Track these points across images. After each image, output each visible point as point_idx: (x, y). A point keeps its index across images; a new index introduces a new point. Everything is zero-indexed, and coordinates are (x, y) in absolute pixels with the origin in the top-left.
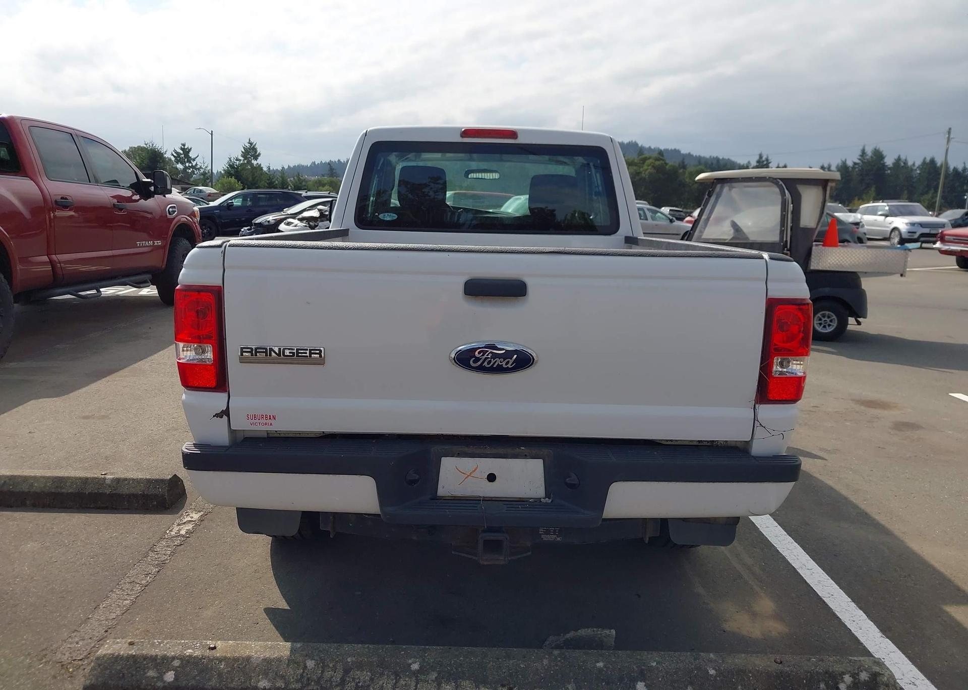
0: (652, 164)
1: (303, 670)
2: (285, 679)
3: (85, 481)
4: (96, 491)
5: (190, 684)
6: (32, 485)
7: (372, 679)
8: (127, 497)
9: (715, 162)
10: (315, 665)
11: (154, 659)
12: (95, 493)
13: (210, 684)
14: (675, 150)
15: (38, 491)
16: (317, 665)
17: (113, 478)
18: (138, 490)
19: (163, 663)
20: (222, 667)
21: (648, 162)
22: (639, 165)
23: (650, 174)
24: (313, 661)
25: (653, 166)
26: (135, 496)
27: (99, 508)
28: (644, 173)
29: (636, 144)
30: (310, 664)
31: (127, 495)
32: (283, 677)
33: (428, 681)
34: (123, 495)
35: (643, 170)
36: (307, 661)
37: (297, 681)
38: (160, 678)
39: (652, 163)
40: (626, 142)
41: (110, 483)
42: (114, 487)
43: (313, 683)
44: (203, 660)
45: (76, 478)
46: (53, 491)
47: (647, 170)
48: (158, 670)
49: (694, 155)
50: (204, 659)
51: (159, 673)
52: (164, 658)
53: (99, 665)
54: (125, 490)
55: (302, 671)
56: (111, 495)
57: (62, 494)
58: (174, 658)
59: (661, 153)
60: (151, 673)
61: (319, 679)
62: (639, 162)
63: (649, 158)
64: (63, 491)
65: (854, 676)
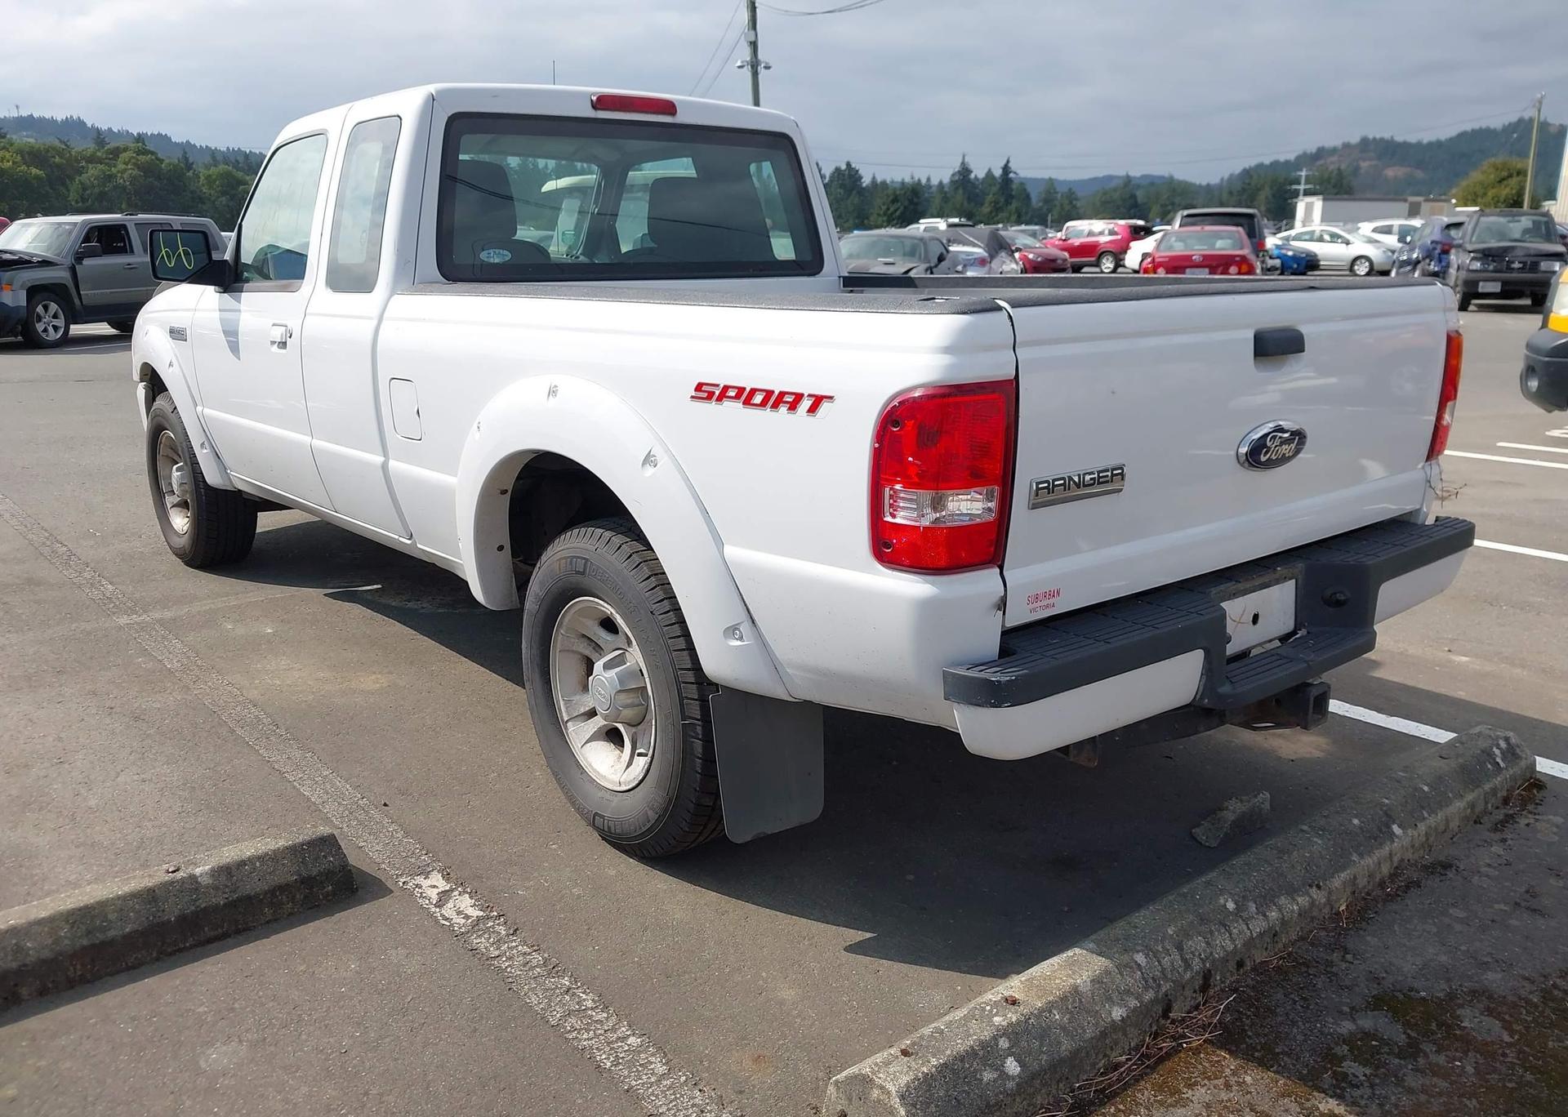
0: (133, 161)
1: (1140, 971)
2: (1132, 994)
3: (150, 896)
4: (193, 908)
5: (1043, 1062)
6: (19, 949)
7: (1208, 943)
8: (269, 895)
9: (241, 159)
10: (1146, 958)
11: (972, 1054)
12: (192, 912)
13: (1064, 1048)
14: (159, 135)
15: (46, 954)
16: (1147, 956)
17: (212, 870)
18: (287, 874)
19: (986, 1053)
20: (1057, 1017)
21: (124, 156)
22: (107, 161)
23: (133, 178)
24: (1141, 954)
25: (134, 164)
26: (283, 888)
27: (210, 941)
28: (121, 177)
29: (81, 123)
30: (1140, 958)
31: (266, 893)
32: (1128, 992)
33: (1253, 917)
34: (257, 895)
35: (118, 172)
36: (1134, 957)
37: (1146, 988)
38: (1004, 1076)
39: (133, 157)
40: (59, 119)
41: (211, 882)
42: (227, 886)
43: (1162, 982)
44: (1030, 1021)
45: (124, 898)
46: (85, 942)
47: (125, 170)
48: (991, 1066)
49: (198, 145)
50: (1030, 1018)
51: (996, 1070)
52: (984, 1045)
53: (914, 1105)
54: (254, 886)
55: (1139, 973)
56: (232, 905)
57: (111, 943)
58: (995, 1038)
59: (140, 138)
60: (988, 1076)
61: (1163, 971)
62: (104, 156)
63: (125, 150)
64: (111, 933)
65: (1498, 747)
